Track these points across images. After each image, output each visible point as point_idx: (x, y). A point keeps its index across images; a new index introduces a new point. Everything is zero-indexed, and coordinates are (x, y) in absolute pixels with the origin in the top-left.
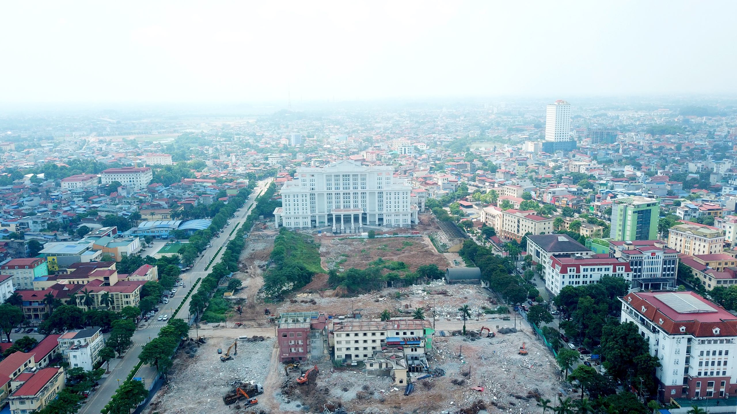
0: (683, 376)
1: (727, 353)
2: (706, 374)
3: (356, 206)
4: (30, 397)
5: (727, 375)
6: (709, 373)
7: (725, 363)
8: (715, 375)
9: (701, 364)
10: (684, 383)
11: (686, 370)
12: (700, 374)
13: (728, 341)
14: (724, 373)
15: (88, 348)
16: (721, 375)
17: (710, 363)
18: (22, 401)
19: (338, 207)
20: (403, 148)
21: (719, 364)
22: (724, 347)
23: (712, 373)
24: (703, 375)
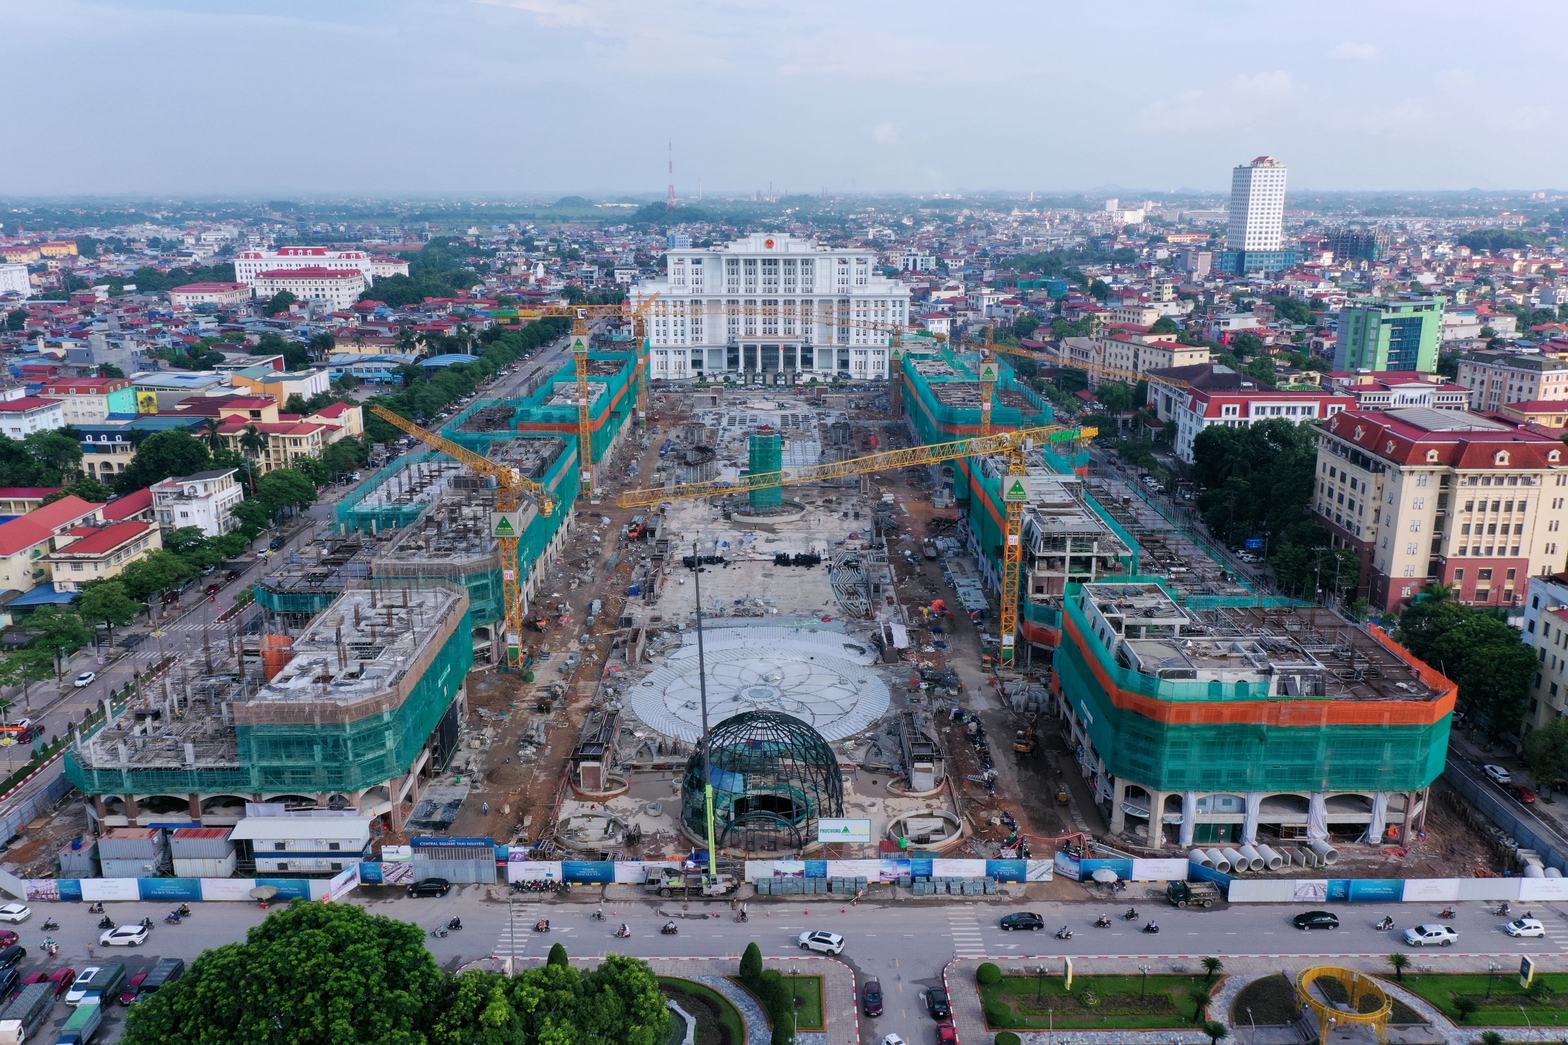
0: (1429, 559)
1: (1523, 507)
2: (1476, 550)
3: (788, 332)
4: (92, 555)
5: (1522, 555)
6: (1482, 551)
7: (1519, 529)
8: (1495, 555)
9: (1466, 529)
10: (1430, 573)
11: (1437, 545)
12: (1463, 551)
13: (1527, 481)
14: (1516, 550)
15: (212, 500)
16: (1508, 555)
17: (1486, 529)
18: (77, 564)
19: (750, 333)
20: (911, 259)
21: (1505, 530)
22: (1518, 493)
23: (1489, 550)
24: (1469, 555)
